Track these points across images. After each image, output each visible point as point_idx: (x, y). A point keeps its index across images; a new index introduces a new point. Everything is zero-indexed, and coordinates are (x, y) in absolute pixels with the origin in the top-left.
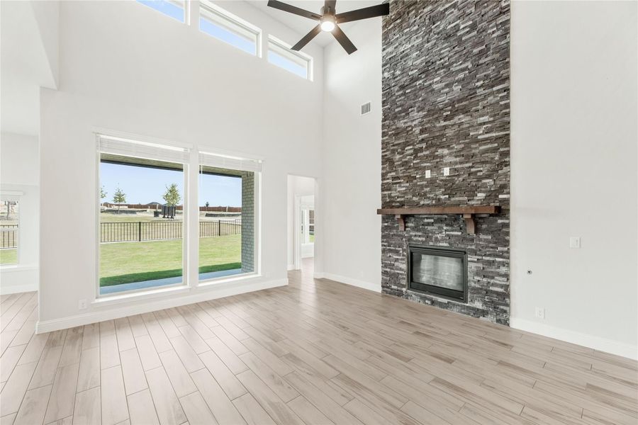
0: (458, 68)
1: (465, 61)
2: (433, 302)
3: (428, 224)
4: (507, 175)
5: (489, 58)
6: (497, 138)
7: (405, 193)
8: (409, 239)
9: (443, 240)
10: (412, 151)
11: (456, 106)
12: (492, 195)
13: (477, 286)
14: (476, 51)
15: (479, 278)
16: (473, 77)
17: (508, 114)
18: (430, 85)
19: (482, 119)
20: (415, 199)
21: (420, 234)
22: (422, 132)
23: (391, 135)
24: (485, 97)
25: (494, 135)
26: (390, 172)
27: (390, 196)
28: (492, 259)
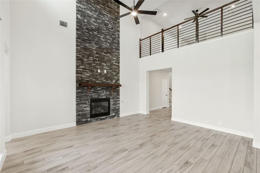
2: (101, 119)
3: (99, 90)
4: (119, 76)
5: (116, 41)
7: (89, 77)
8: (91, 96)
9: (104, 96)
11: (108, 50)
12: (116, 81)
13: (113, 108)
14: (113, 36)
16: (112, 44)
17: (119, 60)
18: (100, 37)
19: (114, 58)
20: (93, 80)
21: (96, 94)
24: (115, 52)
25: (117, 64)
26: (82, 66)
28: (116, 100)
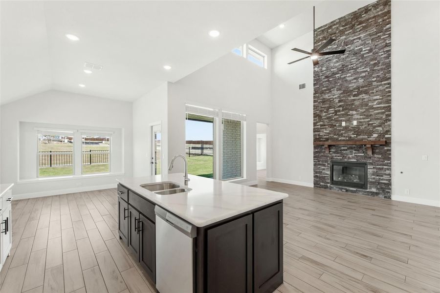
0: (362, 70)
1: (365, 67)
2: (347, 191)
3: (344, 150)
4: (390, 126)
5: (379, 67)
6: (384, 108)
7: (329, 134)
8: (332, 158)
9: (353, 158)
10: (333, 111)
11: (361, 89)
12: (381, 135)
13: (373, 180)
14: (372, 63)
15: (374, 177)
16: (370, 75)
17: (390, 96)
18: (345, 77)
19: (375, 97)
20: (335, 136)
21: (339, 155)
22: (340, 101)
23: (320, 102)
24: (378, 86)
25: (383, 105)
26: (319, 122)
27: (319, 135)
28: (381, 167)
